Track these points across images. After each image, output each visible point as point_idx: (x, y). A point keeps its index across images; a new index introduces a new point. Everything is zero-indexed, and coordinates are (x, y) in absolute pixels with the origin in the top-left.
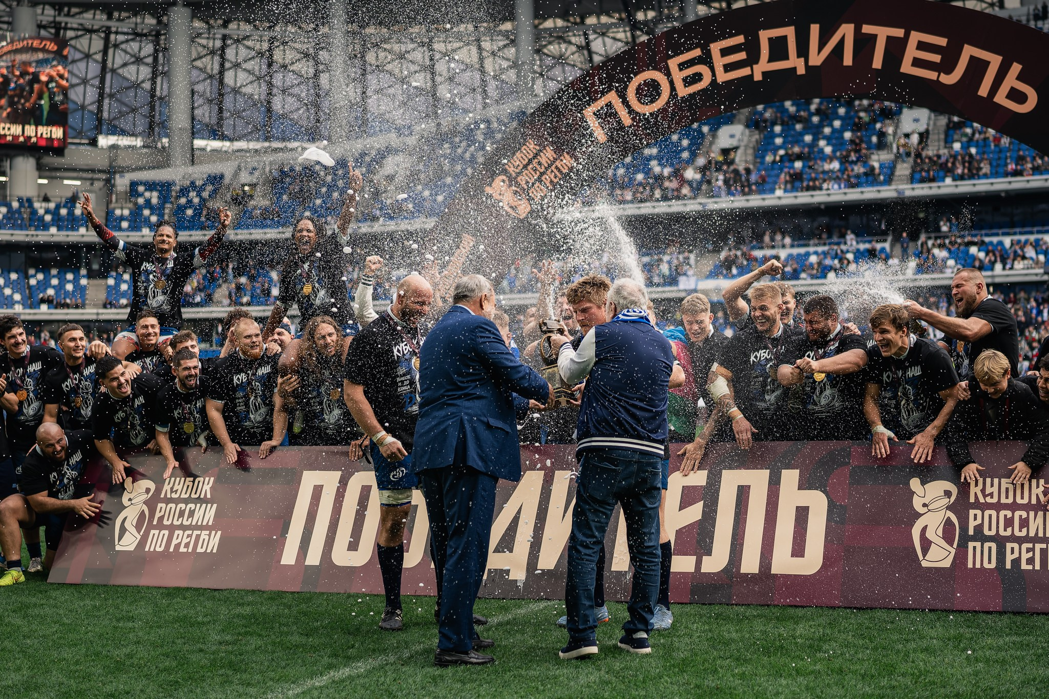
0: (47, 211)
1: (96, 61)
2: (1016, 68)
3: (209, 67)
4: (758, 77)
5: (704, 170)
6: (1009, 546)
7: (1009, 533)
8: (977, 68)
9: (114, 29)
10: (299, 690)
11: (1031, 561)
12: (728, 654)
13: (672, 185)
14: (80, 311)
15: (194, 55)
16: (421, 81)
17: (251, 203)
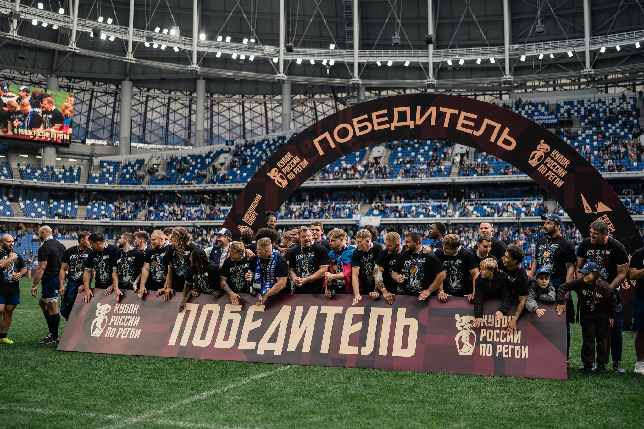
0: (60, 173)
1: (87, 104)
2: (507, 130)
3: (140, 109)
4: (393, 129)
5: (366, 167)
6: (498, 346)
7: (498, 340)
8: (490, 129)
9: (95, 90)
10: (176, 406)
11: (507, 353)
12: (372, 392)
13: (350, 172)
14: (74, 220)
15: (133, 104)
16: (238, 120)
17: (157, 173)
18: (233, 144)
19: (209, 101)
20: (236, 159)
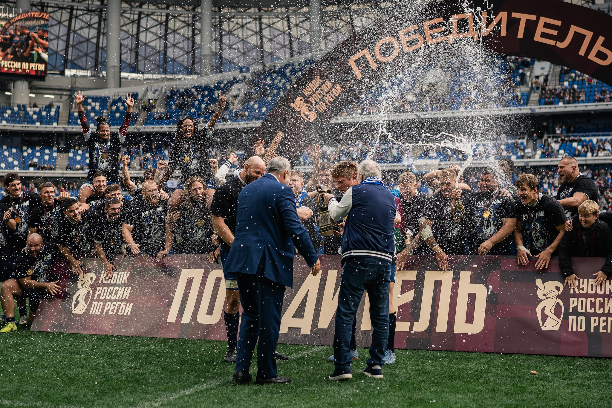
0: (35, 113)
1: (65, 26)
2: (601, 39)
3: (131, 30)
4: (451, 42)
6: (593, 318)
7: (592, 311)
8: (579, 39)
9: (75, 7)
11: (605, 328)
12: (428, 379)
14: (52, 171)
15: (122, 23)
16: (254, 40)
17: (154, 110)
18: (248, 71)
19: (217, 17)
20: (253, 90)
